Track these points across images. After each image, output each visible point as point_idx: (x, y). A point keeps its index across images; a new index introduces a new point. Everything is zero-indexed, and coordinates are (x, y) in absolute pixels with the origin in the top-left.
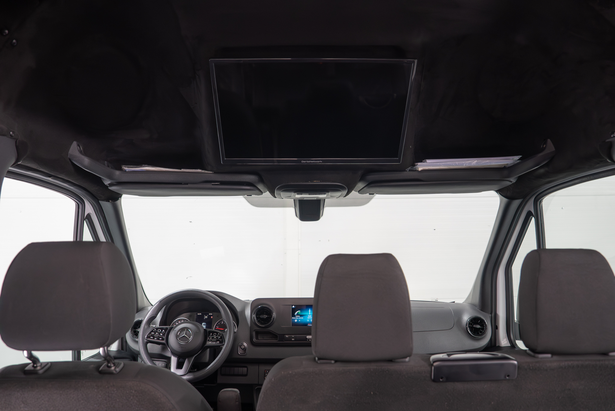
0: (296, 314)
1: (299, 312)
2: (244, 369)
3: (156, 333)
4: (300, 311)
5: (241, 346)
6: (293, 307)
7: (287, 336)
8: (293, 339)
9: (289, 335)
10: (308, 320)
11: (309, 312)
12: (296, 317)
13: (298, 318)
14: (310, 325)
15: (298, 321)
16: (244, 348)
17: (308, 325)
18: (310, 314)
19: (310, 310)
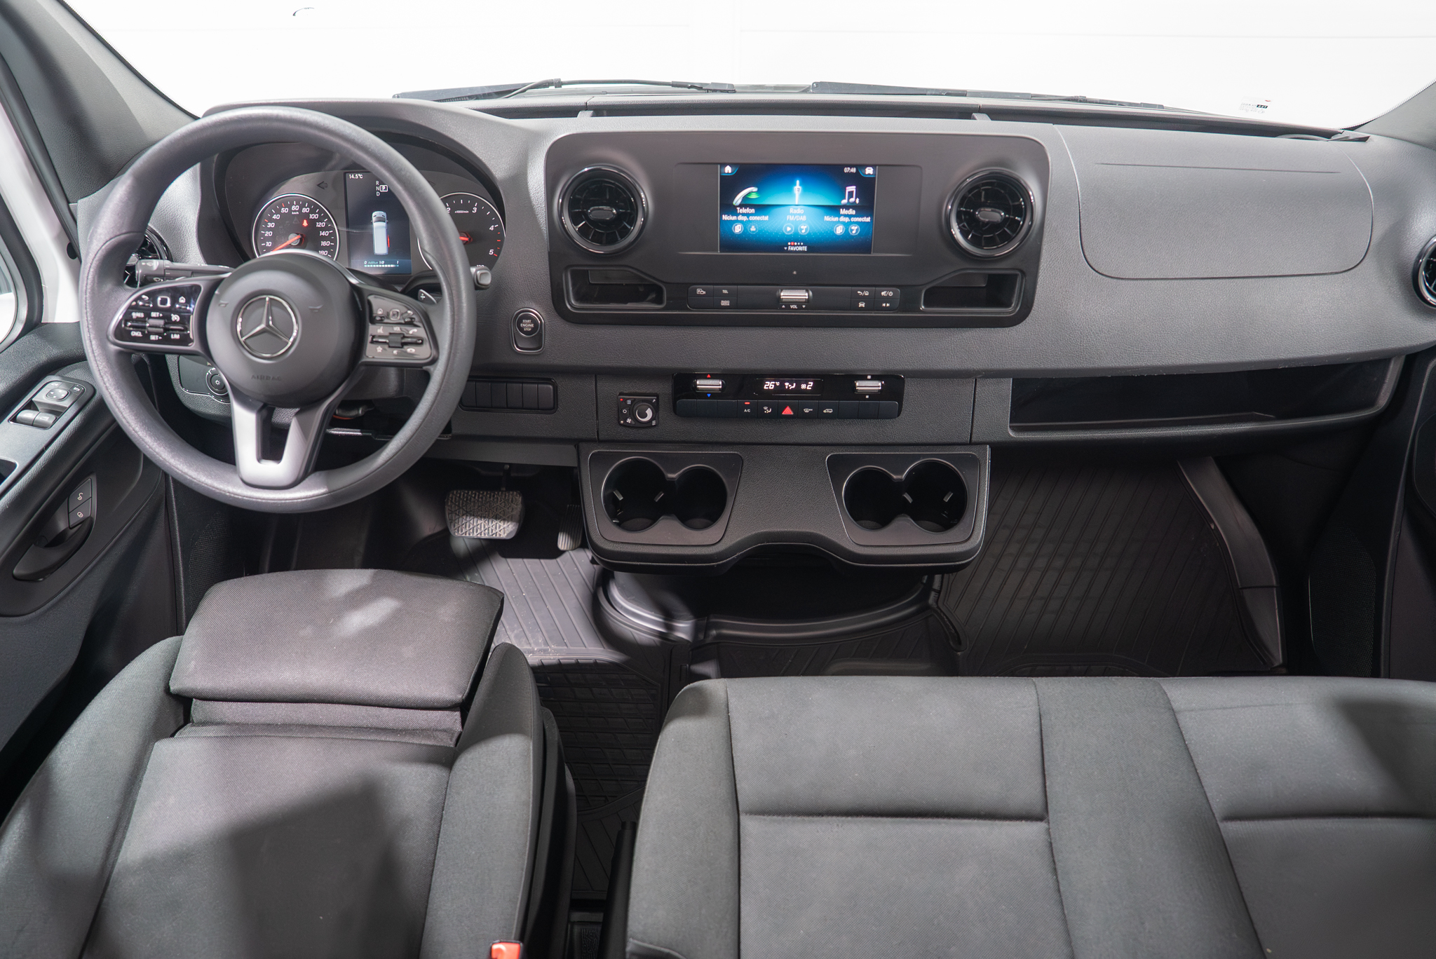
0: (738, 200)
1: (749, 193)
2: (543, 388)
3: (153, 314)
4: (755, 189)
5: (520, 321)
6: (728, 169)
7: (700, 290)
8: (725, 303)
9: (710, 287)
10: (789, 229)
11: (794, 195)
12: (737, 215)
13: (745, 218)
14: (796, 248)
15: (747, 230)
16: (532, 329)
17: (787, 246)
18: (797, 204)
19: (798, 187)
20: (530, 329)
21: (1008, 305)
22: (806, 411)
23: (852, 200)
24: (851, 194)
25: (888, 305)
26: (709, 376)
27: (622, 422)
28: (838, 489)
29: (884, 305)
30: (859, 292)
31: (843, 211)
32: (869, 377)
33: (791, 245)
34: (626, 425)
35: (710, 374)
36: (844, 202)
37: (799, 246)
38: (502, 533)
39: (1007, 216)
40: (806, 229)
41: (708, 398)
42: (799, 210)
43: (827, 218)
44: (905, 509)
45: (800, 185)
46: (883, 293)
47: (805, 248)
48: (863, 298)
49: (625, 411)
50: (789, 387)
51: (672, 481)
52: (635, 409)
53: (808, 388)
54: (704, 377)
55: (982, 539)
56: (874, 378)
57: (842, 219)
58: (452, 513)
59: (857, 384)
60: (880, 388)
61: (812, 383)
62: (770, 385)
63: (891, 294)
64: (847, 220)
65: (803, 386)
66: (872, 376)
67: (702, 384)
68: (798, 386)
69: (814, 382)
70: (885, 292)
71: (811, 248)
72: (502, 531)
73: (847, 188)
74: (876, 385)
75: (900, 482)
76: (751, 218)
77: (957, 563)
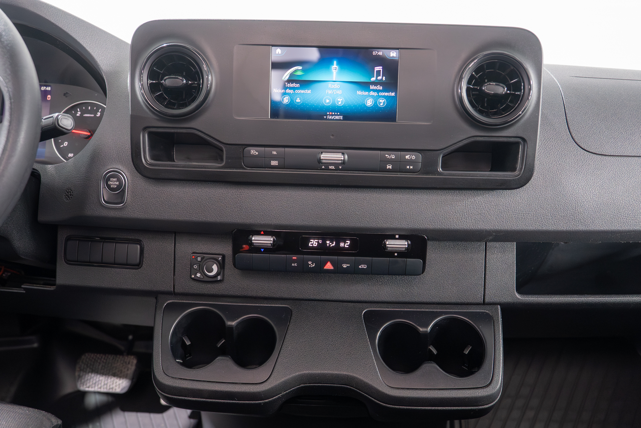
0: (286, 76)
1: (296, 71)
2: (132, 246)
4: (300, 68)
5: (108, 179)
6: (279, 51)
7: (254, 152)
8: (274, 163)
9: (262, 149)
10: (328, 101)
11: (332, 73)
13: (291, 91)
14: (334, 117)
15: (293, 101)
16: (118, 186)
17: (327, 115)
18: (334, 80)
19: (335, 65)
20: (116, 186)
21: (514, 170)
22: (345, 266)
23: (380, 78)
24: (378, 72)
25: (411, 167)
26: (262, 233)
27: (193, 276)
28: (372, 340)
29: (408, 167)
30: (387, 156)
31: (372, 87)
32: (397, 236)
33: (330, 115)
34: (196, 280)
35: (264, 231)
36: (373, 79)
37: (336, 115)
38: (117, 388)
39: (508, 92)
40: (342, 102)
41: (261, 252)
42: (337, 85)
43: (359, 93)
44: (431, 358)
45: (337, 65)
46: (407, 157)
47: (341, 117)
48: (390, 161)
49: (195, 267)
50: (330, 245)
51: (231, 328)
52: (203, 265)
53: (346, 246)
54: (258, 233)
55: (501, 386)
56: (402, 237)
57: (372, 93)
58: (81, 370)
59: (387, 243)
60: (407, 246)
61: (349, 242)
62: (314, 243)
63: (414, 157)
64: (375, 94)
65: (342, 245)
66: (399, 235)
67: (257, 240)
68: (338, 244)
69: (350, 240)
70: (409, 156)
71: (346, 118)
72: (117, 387)
73: (376, 68)
74: (403, 244)
75: (425, 334)
76: (297, 91)
77: (481, 407)
